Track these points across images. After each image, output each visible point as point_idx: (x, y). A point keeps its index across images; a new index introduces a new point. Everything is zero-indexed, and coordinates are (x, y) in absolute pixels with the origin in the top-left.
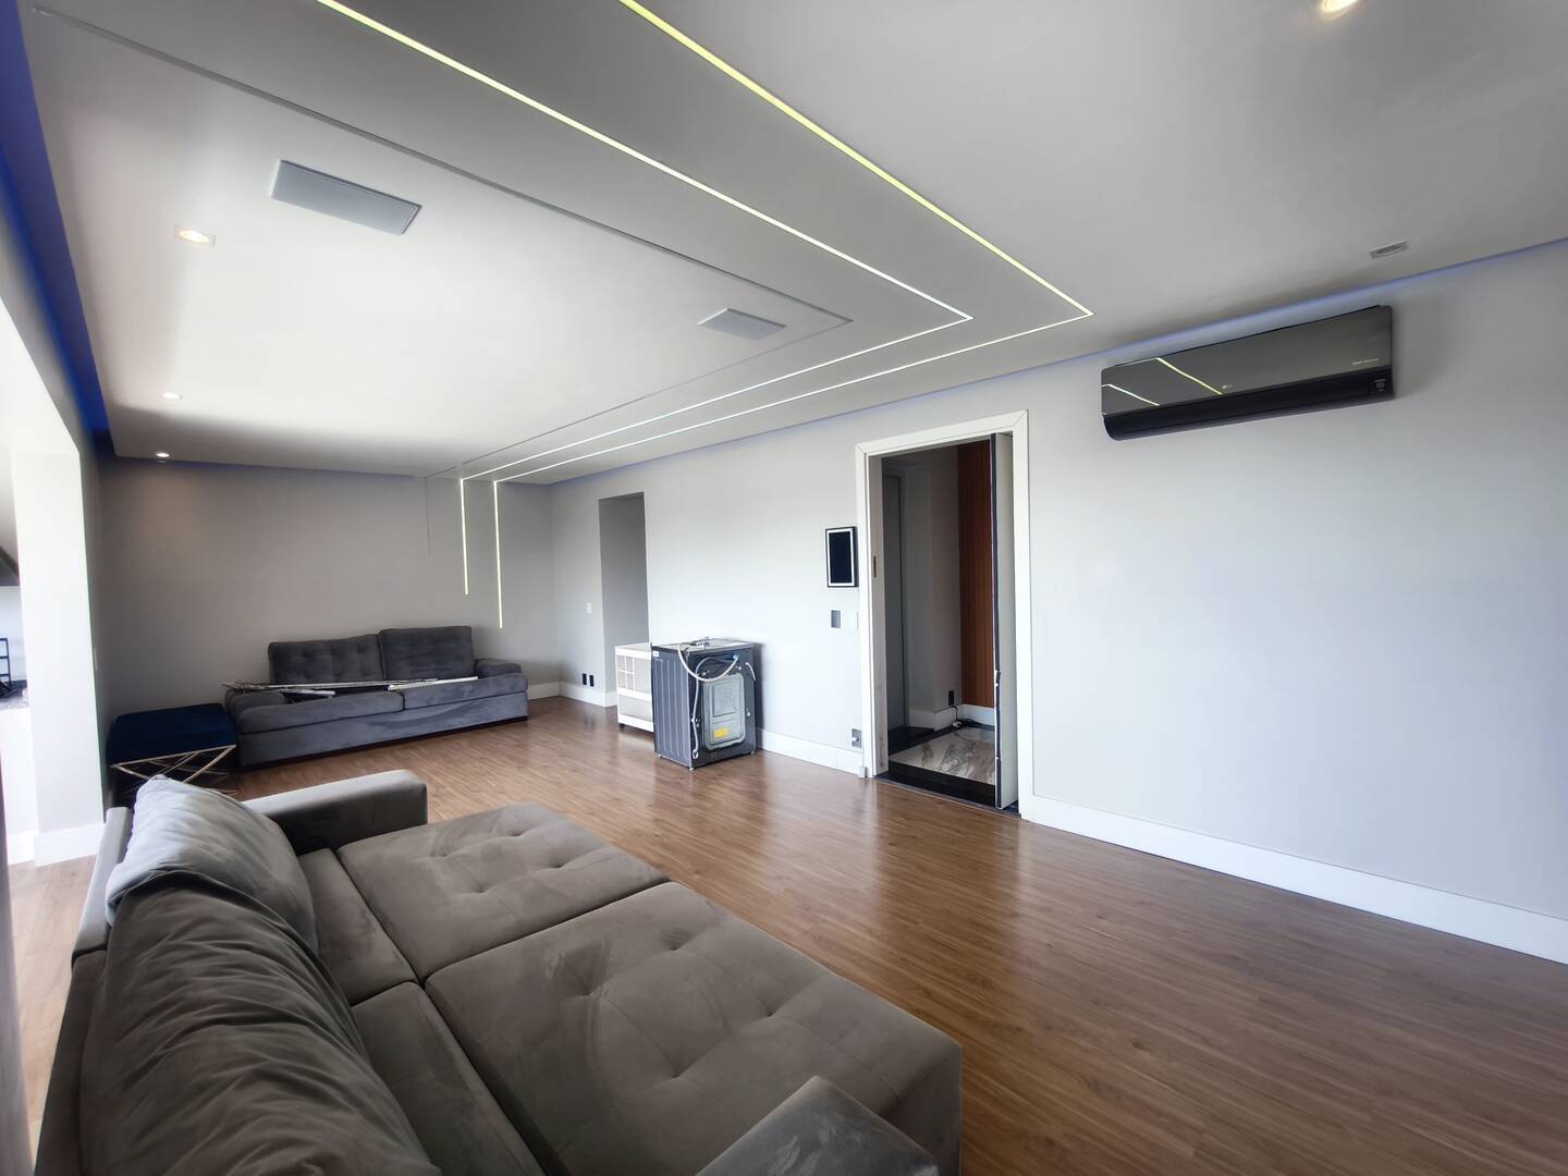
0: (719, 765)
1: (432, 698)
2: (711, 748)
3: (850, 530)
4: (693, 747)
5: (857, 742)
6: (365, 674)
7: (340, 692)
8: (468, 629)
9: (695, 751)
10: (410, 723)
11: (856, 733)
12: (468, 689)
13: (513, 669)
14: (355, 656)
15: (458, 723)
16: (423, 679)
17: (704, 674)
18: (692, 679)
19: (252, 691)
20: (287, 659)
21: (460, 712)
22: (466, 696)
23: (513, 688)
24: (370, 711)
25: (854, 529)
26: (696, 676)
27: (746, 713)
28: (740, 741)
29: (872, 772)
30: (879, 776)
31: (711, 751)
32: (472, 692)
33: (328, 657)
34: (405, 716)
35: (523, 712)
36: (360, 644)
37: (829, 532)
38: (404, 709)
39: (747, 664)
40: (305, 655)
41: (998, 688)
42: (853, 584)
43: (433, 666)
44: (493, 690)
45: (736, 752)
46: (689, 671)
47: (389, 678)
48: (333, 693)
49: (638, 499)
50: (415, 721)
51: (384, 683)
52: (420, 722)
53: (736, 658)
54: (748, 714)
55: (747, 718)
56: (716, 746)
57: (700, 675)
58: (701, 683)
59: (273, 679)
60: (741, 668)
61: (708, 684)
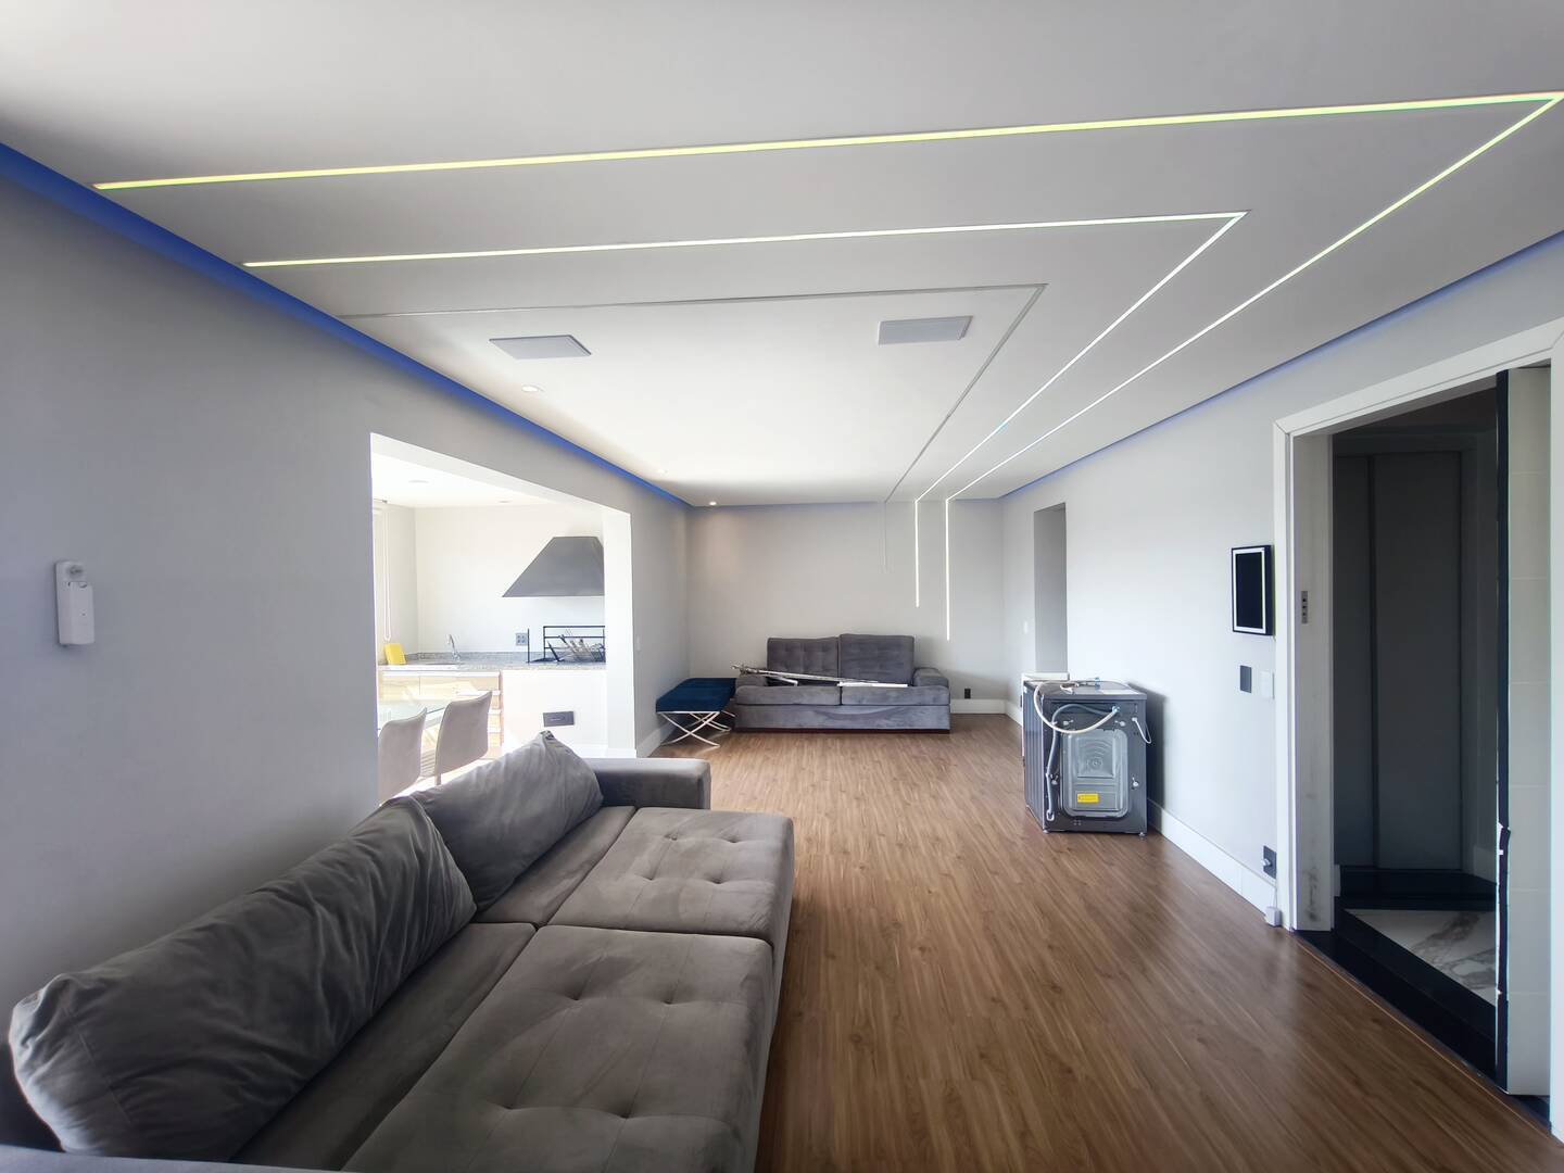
0: (1082, 837)
1: (863, 699)
2: (1073, 814)
3: (1262, 550)
4: (1046, 808)
5: (1271, 869)
6: (825, 671)
7: (802, 682)
8: (911, 639)
9: (1049, 811)
10: (846, 717)
11: (1269, 854)
12: (894, 694)
13: (942, 682)
14: (820, 654)
15: (884, 724)
16: (866, 680)
17: (1066, 723)
18: (1048, 731)
19: (749, 673)
20: (781, 652)
21: (887, 715)
22: (891, 701)
23: (935, 700)
24: (815, 702)
25: (1269, 550)
26: (1052, 725)
27: (1130, 782)
28: (1118, 815)
29: (1291, 922)
30: (1302, 934)
31: (1074, 818)
32: (898, 697)
33: (801, 653)
34: (842, 711)
35: (945, 725)
36: (824, 645)
37: (1235, 552)
38: (841, 704)
39: (1134, 719)
40: (787, 650)
41: (1504, 859)
42: (1263, 631)
43: (877, 670)
44: (916, 700)
45: (1111, 826)
46: (1044, 719)
47: (842, 676)
48: (796, 682)
49: (1060, 509)
50: (848, 716)
51: (836, 679)
52: (853, 717)
53: (1115, 711)
54: (1135, 784)
55: (1133, 788)
56: (1080, 814)
57: (1059, 725)
58: (1059, 733)
59: (766, 666)
60: (1123, 724)
61: (1070, 737)
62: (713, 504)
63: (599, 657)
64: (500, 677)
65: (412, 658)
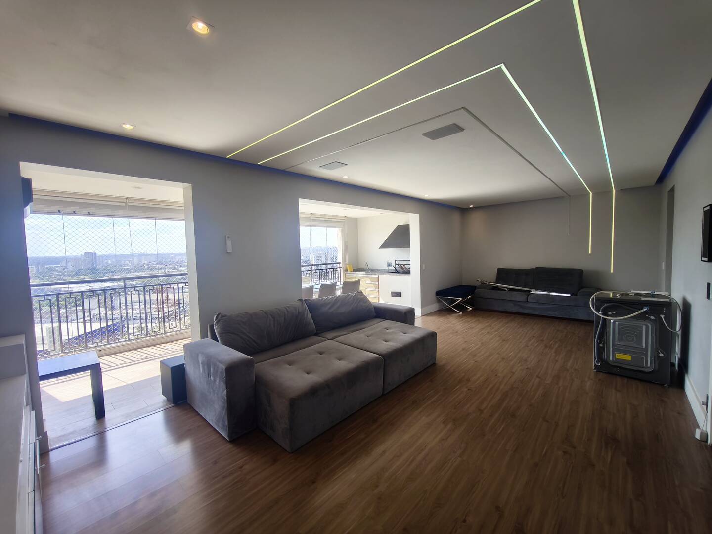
1: (541, 300)
2: (614, 364)
4: (595, 358)
6: (526, 285)
7: (511, 290)
8: (580, 272)
9: (597, 360)
10: (527, 308)
12: (561, 299)
17: (610, 313)
18: (597, 317)
19: (484, 283)
20: (504, 275)
24: (514, 299)
26: (600, 315)
27: (657, 353)
28: (646, 370)
31: (614, 366)
34: (526, 305)
36: (528, 272)
38: (527, 301)
39: (661, 316)
45: (640, 376)
46: (595, 312)
47: (535, 288)
48: (507, 289)
51: (530, 290)
52: (531, 308)
53: (644, 309)
54: (661, 355)
55: (659, 357)
56: (619, 365)
57: (604, 314)
58: (604, 320)
59: (495, 281)
60: (652, 318)
61: (612, 321)
62: (471, 206)
63: (407, 272)
64: (378, 277)
65: (354, 270)
